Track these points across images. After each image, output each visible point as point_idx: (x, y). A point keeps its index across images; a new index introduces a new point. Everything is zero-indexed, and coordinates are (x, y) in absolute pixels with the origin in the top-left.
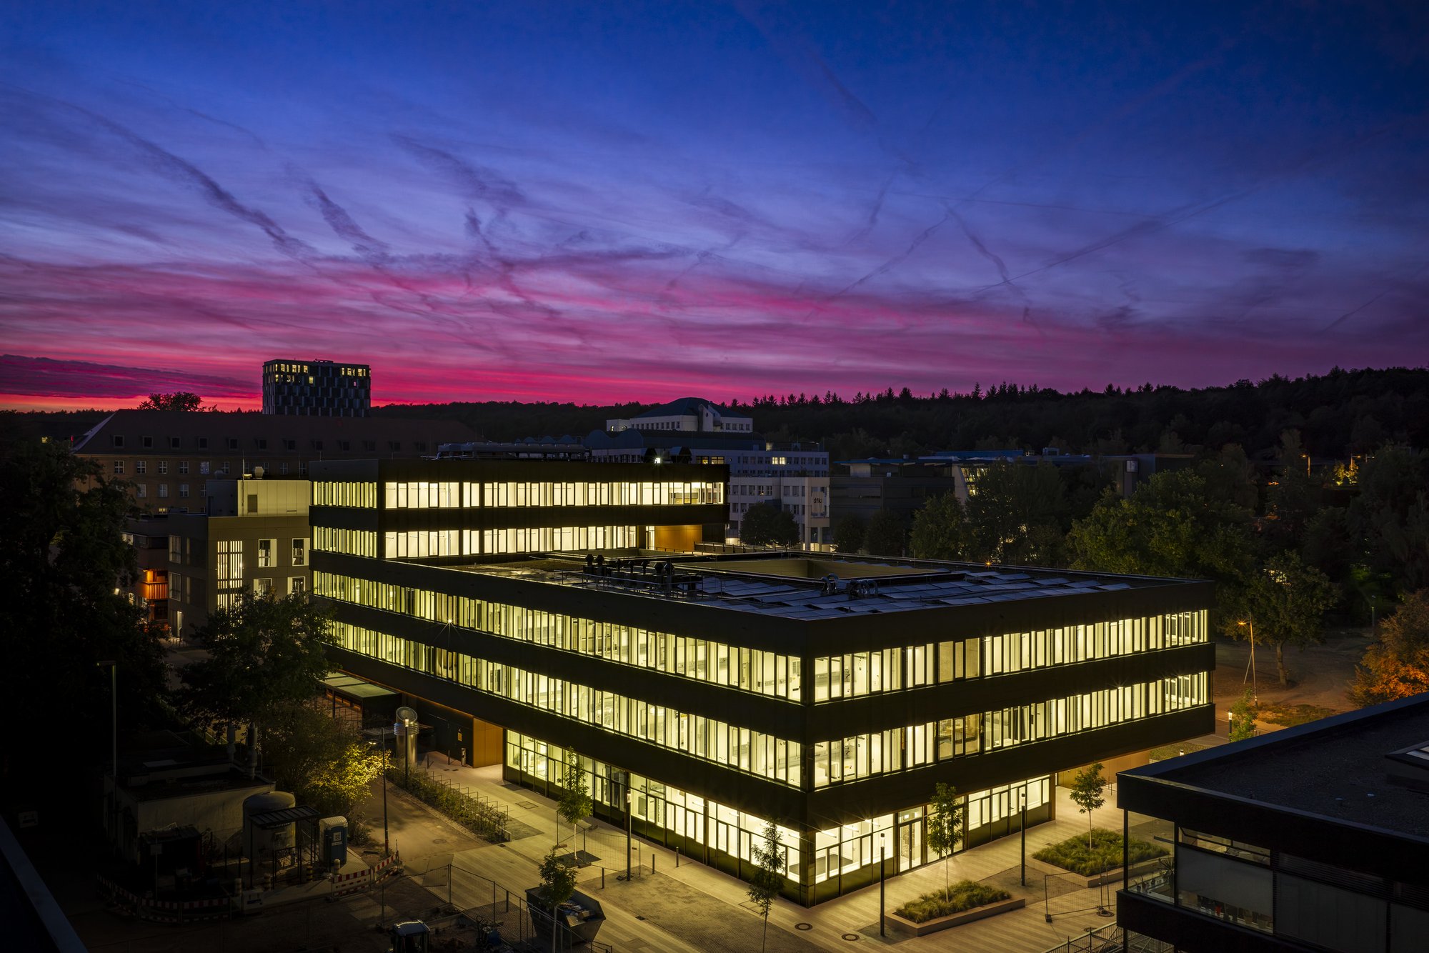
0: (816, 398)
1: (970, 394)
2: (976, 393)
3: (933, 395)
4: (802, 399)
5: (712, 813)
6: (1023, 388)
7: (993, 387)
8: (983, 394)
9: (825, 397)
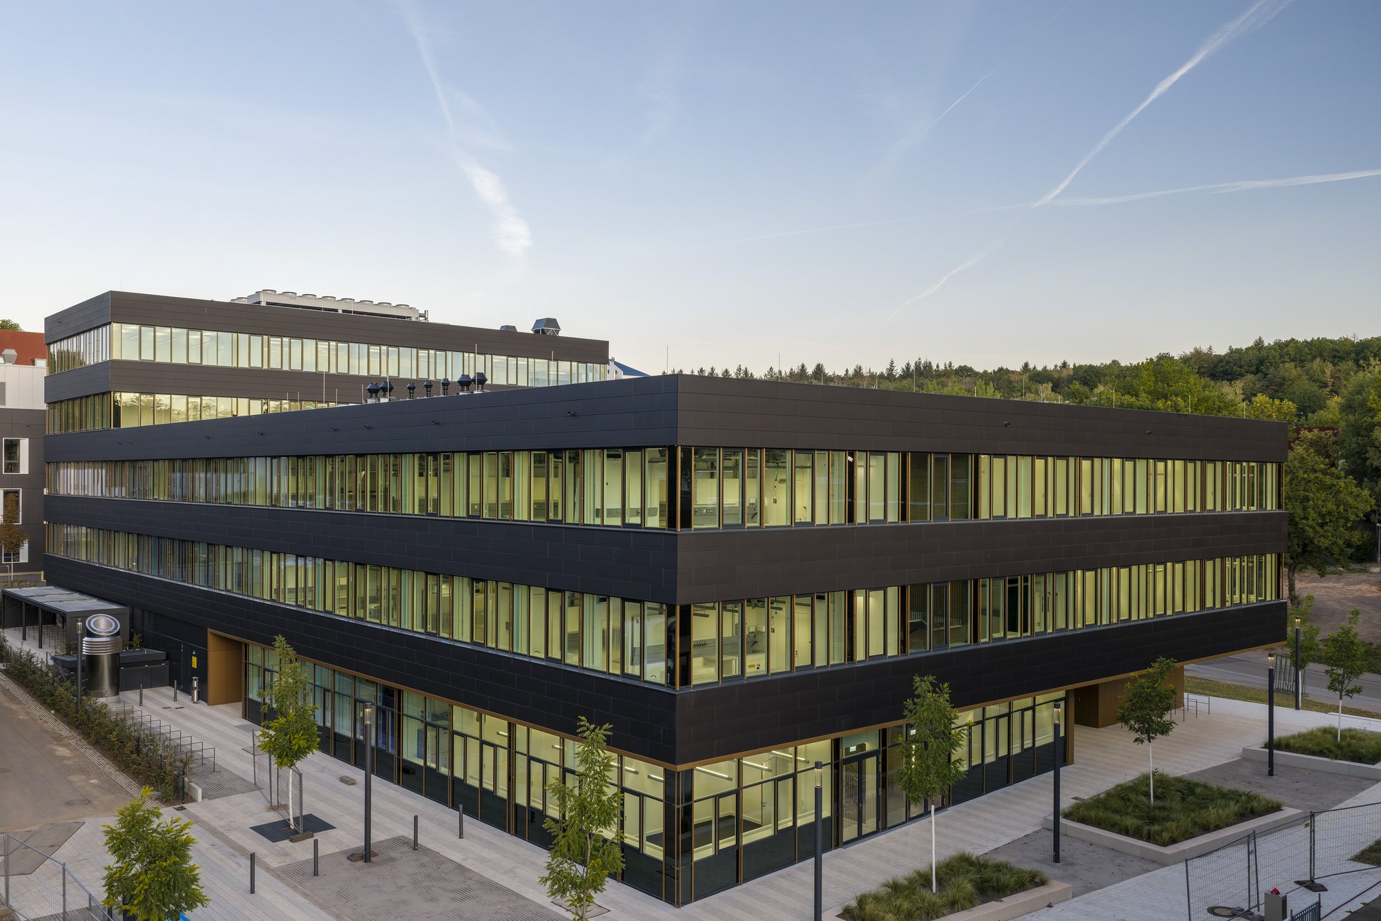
0: (726, 371)
1: (885, 372)
2: (891, 369)
3: (847, 371)
4: (712, 373)
5: (521, 746)
6: (938, 367)
7: (908, 364)
8: (898, 371)
9: (735, 371)
